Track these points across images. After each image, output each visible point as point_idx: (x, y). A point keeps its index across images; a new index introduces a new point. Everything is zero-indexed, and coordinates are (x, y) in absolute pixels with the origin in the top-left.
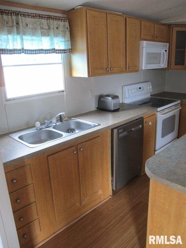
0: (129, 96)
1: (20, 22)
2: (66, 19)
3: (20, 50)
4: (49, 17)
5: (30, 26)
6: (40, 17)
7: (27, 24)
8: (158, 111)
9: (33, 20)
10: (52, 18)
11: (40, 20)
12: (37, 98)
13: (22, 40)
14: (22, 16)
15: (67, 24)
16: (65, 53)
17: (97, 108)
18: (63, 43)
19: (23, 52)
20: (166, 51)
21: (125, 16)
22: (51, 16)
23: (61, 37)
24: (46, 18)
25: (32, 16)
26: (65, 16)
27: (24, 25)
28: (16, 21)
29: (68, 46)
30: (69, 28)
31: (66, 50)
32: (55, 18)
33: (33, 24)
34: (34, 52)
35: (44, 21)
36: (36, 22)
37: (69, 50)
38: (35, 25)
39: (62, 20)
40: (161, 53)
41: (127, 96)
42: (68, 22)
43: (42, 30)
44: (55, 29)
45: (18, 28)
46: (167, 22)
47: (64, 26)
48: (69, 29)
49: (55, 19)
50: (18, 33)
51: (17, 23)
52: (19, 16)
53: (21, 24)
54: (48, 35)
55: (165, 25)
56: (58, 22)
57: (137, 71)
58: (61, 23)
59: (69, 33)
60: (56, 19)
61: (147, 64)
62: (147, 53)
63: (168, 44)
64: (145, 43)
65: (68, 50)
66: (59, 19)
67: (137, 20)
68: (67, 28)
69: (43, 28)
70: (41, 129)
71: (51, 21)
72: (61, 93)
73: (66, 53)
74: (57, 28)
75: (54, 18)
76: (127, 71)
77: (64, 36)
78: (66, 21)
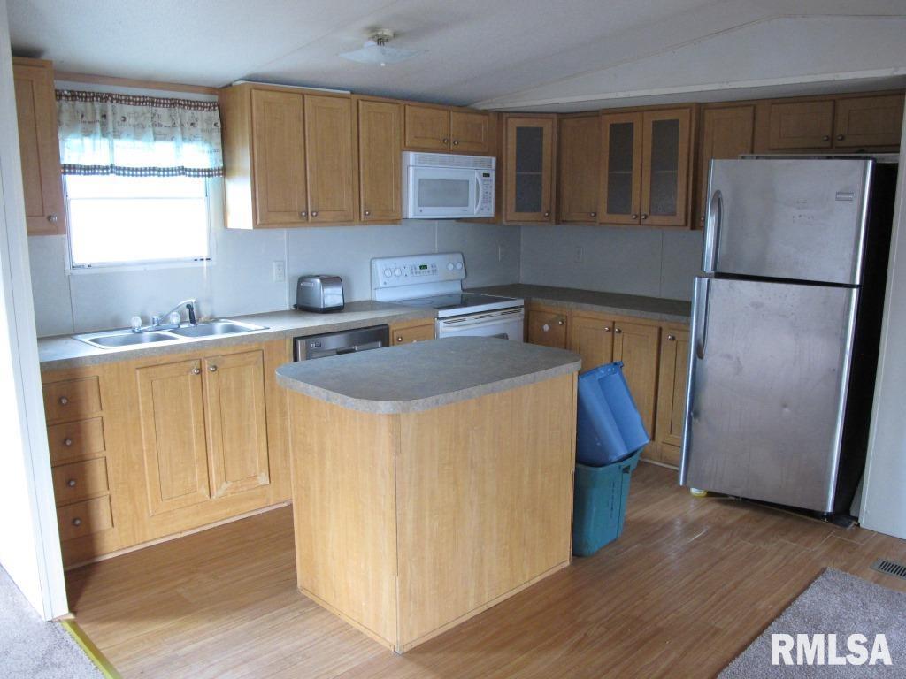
0: (385, 283)
1: (110, 113)
2: (214, 106)
3: (107, 168)
4: (174, 103)
5: (130, 121)
6: (153, 102)
7: (124, 118)
8: (440, 316)
9: (138, 109)
10: (180, 104)
11: (154, 108)
12: (141, 268)
13: (112, 148)
14: (115, 101)
15: (215, 115)
16: (209, 176)
17: (295, 306)
18: (206, 154)
19: (112, 172)
20: (487, 175)
21: (355, 97)
22: (179, 100)
23: (200, 143)
24: (167, 104)
25: (136, 102)
26: (215, 98)
27: (119, 118)
28: (102, 110)
29: (216, 160)
30: (219, 124)
31: (212, 171)
32: (190, 104)
33: (136, 118)
34: (139, 173)
35: (163, 111)
36: (144, 114)
37: (219, 169)
38: (142, 118)
39: (204, 107)
40: (468, 182)
41: (382, 285)
42: (217, 112)
43: (157, 129)
44: (187, 126)
45: (104, 125)
46: (491, 107)
47: (209, 120)
48: (220, 127)
49: (188, 105)
50: (104, 135)
51: (104, 116)
52: (109, 102)
53: (110, 118)
54: (172, 139)
55: (485, 112)
56: (195, 112)
57: (395, 221)
58: (202, 115)
59: (220, 133)
60: (190, 106)
61: (420, 206)
62: (420, 180)
63: (494, 160)
64: (412, 157)
65: (215, 170)
66: (198, 106)
67: (390, 105)
68: (215, 125)
69: (160, 125)
70: (141, 332)
71: (178, 110)
72: (199, 264)
73: (212, 175)
74: (192, 124)
75: (185, 105)
76: (362, 219)
77: (208, 141)
78: (215, 110)
